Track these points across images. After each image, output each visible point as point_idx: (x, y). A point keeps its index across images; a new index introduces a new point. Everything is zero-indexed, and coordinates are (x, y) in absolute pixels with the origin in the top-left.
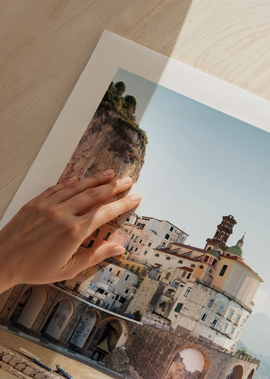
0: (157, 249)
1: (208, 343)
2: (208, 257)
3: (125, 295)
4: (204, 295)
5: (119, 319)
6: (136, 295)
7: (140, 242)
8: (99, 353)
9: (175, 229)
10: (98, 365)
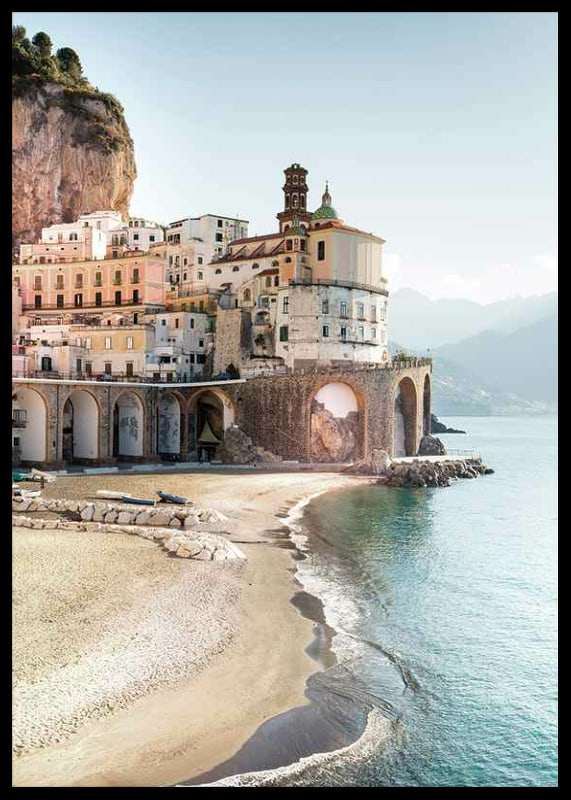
0: (213, 263)
1: (348, 367)
2: (290, 242)
3: (201, 350)
4: (309, 300)
5: (210, 389)
6: (217, 342)
7: (185, 263)
8: (206, 449)
9: (224, 221)
10: (213, 466)
